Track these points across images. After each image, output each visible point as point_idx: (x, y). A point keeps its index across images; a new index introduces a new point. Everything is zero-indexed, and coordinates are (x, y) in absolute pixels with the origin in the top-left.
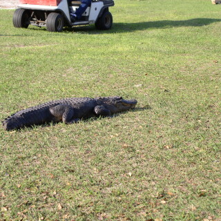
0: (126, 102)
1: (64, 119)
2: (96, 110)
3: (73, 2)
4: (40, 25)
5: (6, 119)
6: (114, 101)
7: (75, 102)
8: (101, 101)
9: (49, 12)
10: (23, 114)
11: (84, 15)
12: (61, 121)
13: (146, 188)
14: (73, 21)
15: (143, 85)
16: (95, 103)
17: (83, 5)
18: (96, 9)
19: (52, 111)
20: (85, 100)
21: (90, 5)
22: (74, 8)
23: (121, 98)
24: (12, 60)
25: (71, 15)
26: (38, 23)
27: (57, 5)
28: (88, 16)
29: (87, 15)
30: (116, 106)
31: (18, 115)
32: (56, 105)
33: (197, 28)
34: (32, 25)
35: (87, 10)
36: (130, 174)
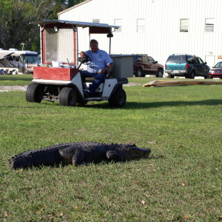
0: (139, 150)
1: (74, 161)
2: (108, 155)
3: (86, 79)
4: (53, 100)
5: (13, 158)
6: (127, 147)
7: (86, 145)
8: (114, 147)
9: (62, 86)
10: (31, 153)
11: (97, 91)
12: (71, 163)
13: (160, 213)
14: (86, 97)
15: (156, 142)
16: (107, 148)
17: (97, 81)
18: (110, 86)
19: (61, 153)
20: (97, 144)
21: (103, 82)
22: (88, 84)
23: (134, 145)
24: (23, 122)
25: (84, 91)
26: (51, 98)
27: (71, 79)
28: (102, 93)
29: (100, 91)
30: (128, 152)
31: (26, 154)
32: (66, 147)
33: (212, 107)
34: (45, 99)
35: (101, 86)
36: (143, 202)
